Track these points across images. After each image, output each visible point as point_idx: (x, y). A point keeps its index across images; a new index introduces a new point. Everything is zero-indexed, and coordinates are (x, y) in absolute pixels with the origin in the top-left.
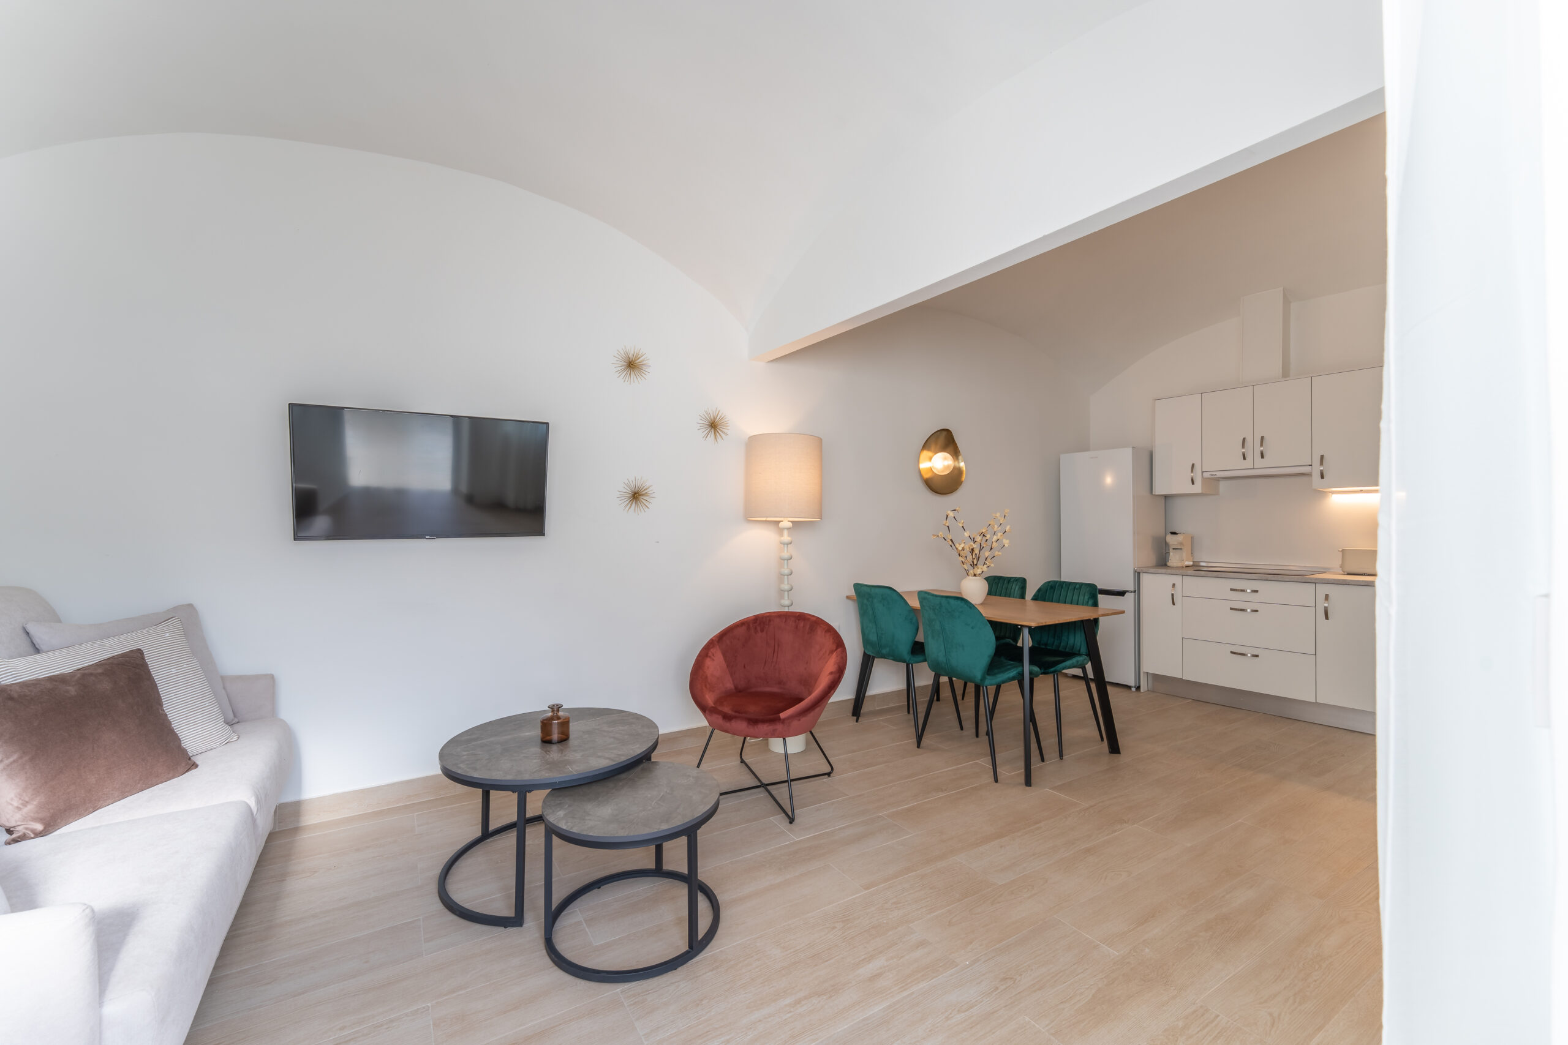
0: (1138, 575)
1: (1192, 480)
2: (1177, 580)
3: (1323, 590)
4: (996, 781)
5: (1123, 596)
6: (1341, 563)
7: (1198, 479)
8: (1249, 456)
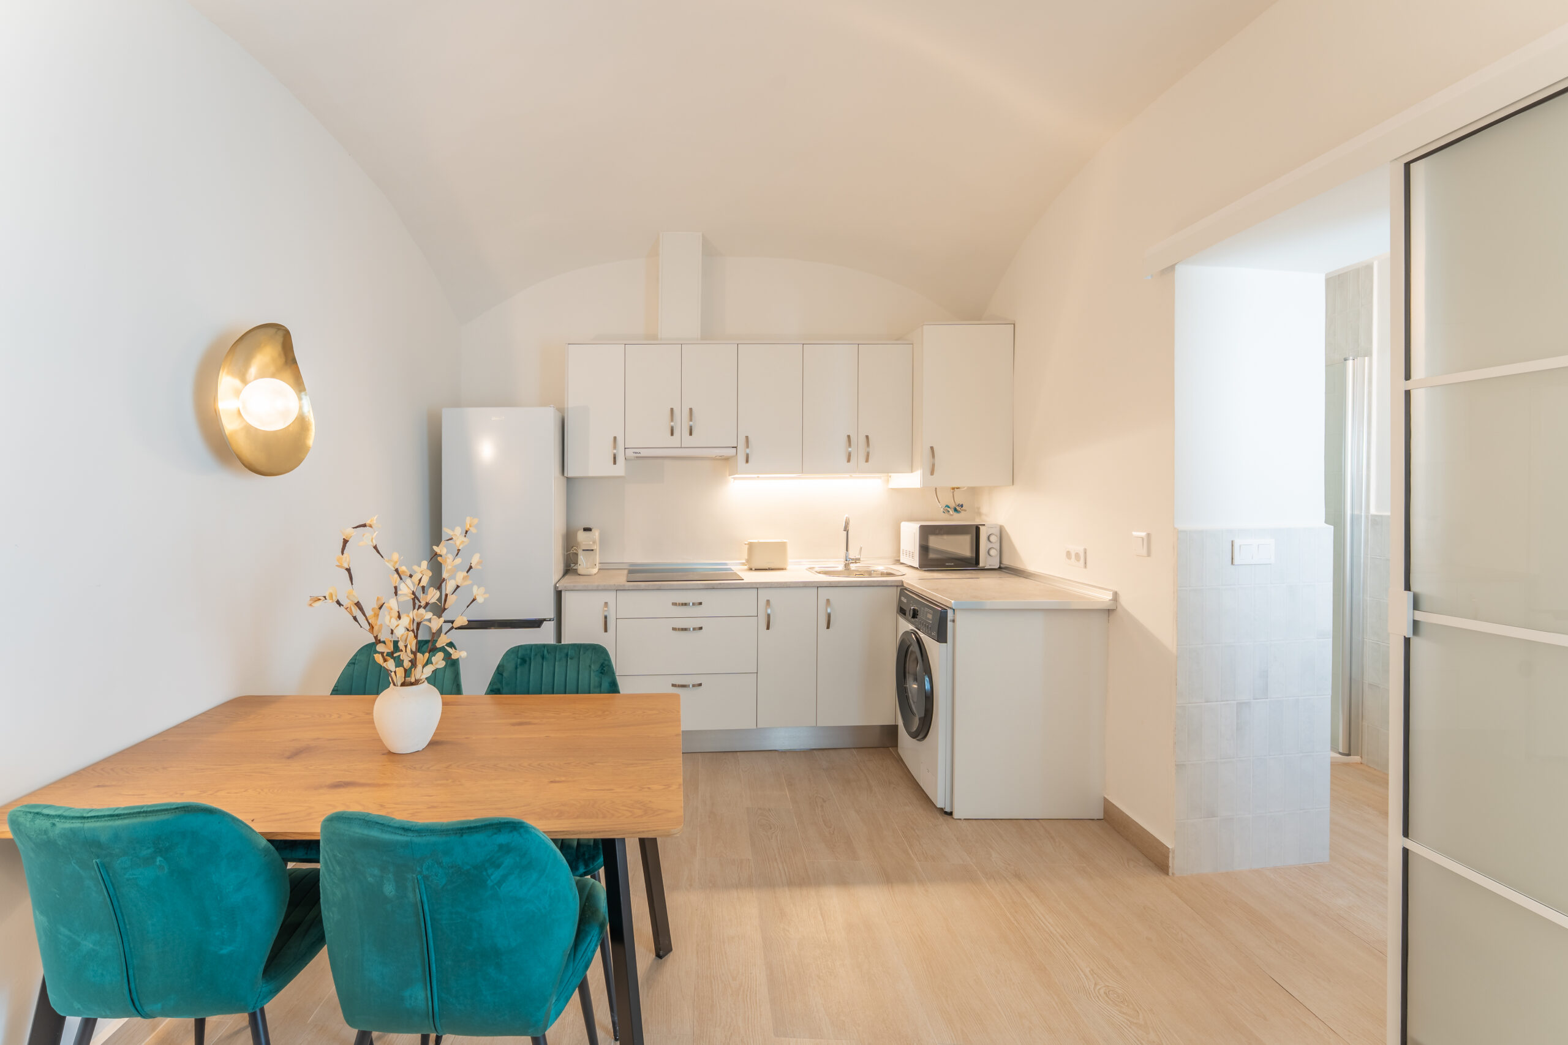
0: (558, 594)
1: (615, 458)
2: (610, 597)
3: (764, 595)
5: (539, 626)
6: (746, 558)
7: (621, 459)
8: (677, 432)
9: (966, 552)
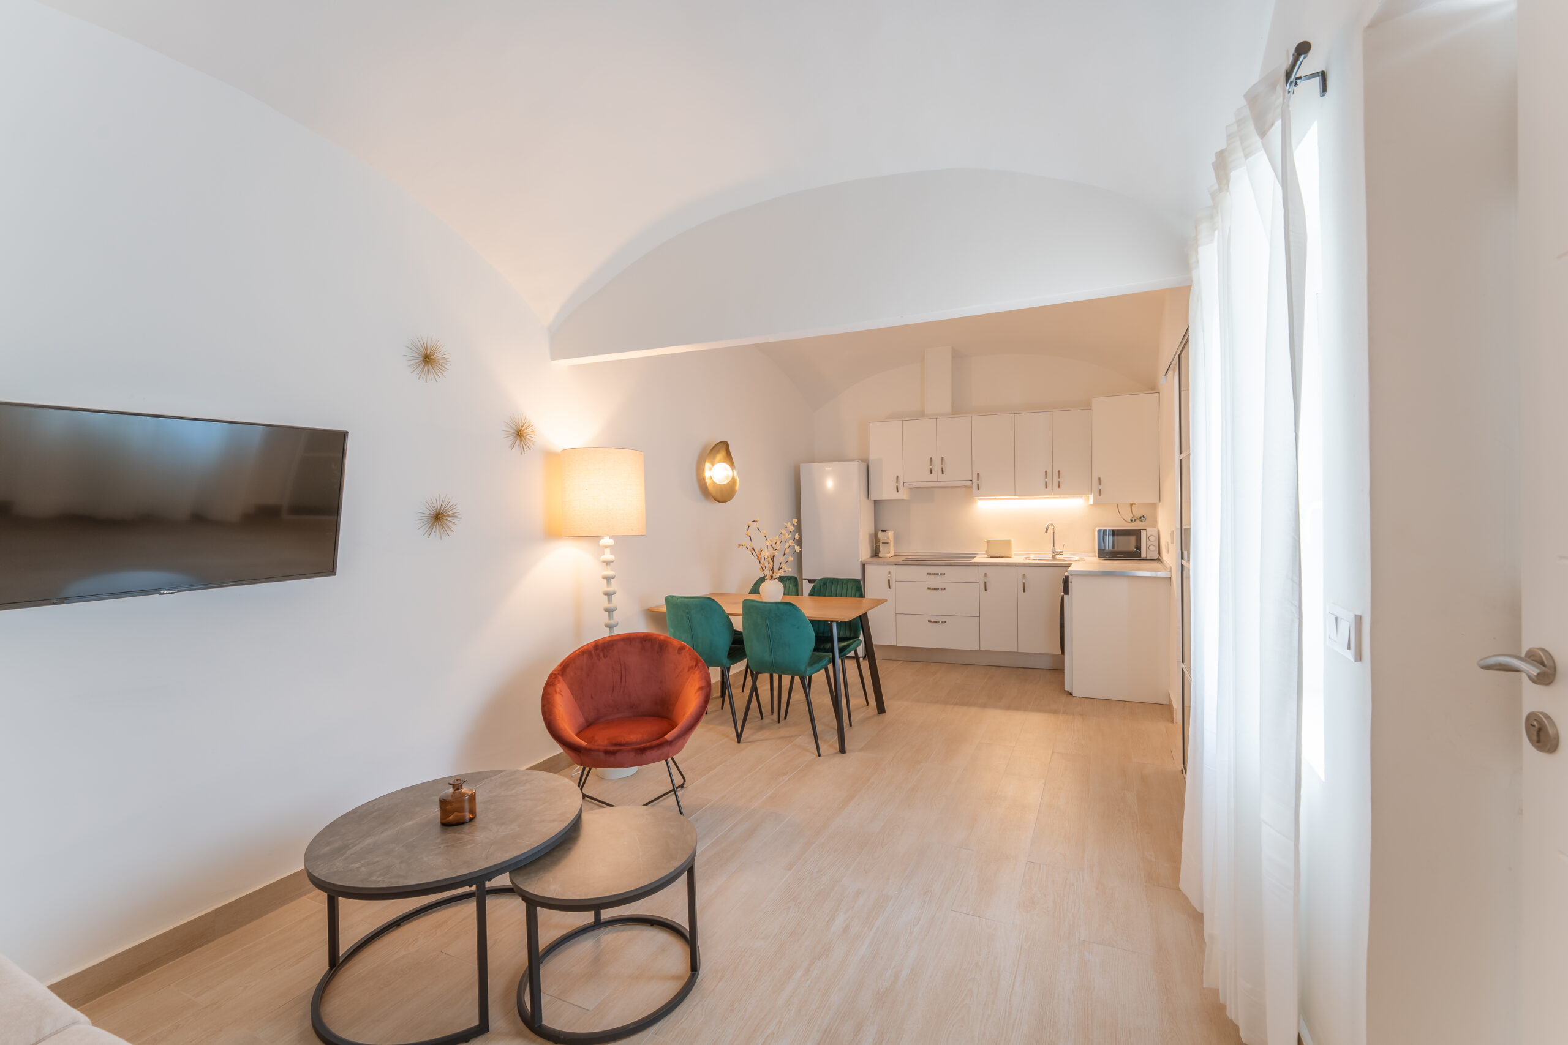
0: (863, 566)
1: (897, 489)
2: (892, 568)
3: (983, 570)
4: (819, 755)
6: (986, 549)
7: (901, 489)
8: (934, 472)
9: (1132, 548)
